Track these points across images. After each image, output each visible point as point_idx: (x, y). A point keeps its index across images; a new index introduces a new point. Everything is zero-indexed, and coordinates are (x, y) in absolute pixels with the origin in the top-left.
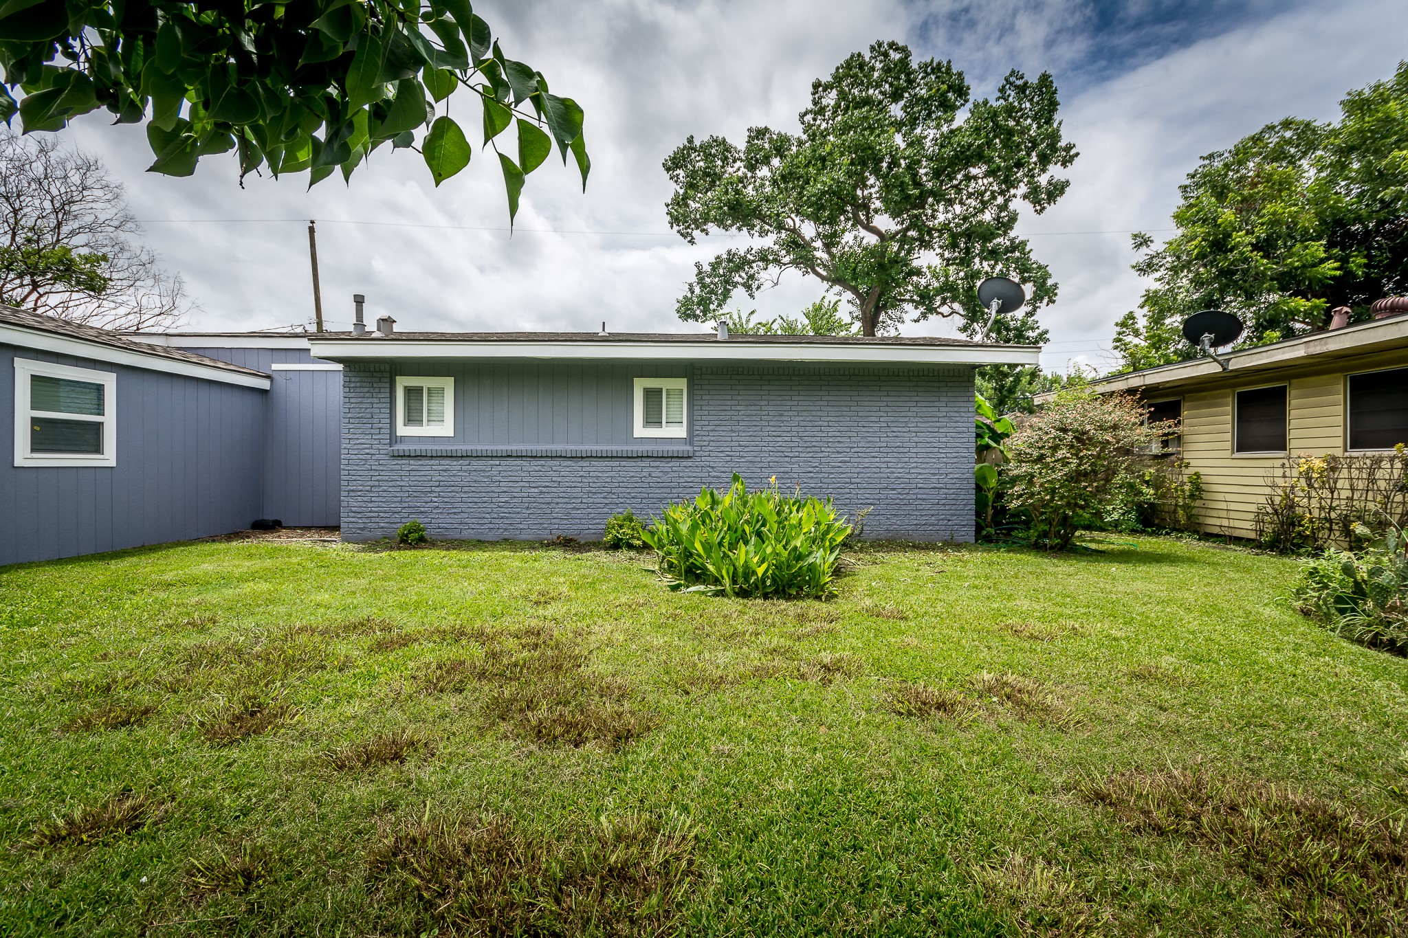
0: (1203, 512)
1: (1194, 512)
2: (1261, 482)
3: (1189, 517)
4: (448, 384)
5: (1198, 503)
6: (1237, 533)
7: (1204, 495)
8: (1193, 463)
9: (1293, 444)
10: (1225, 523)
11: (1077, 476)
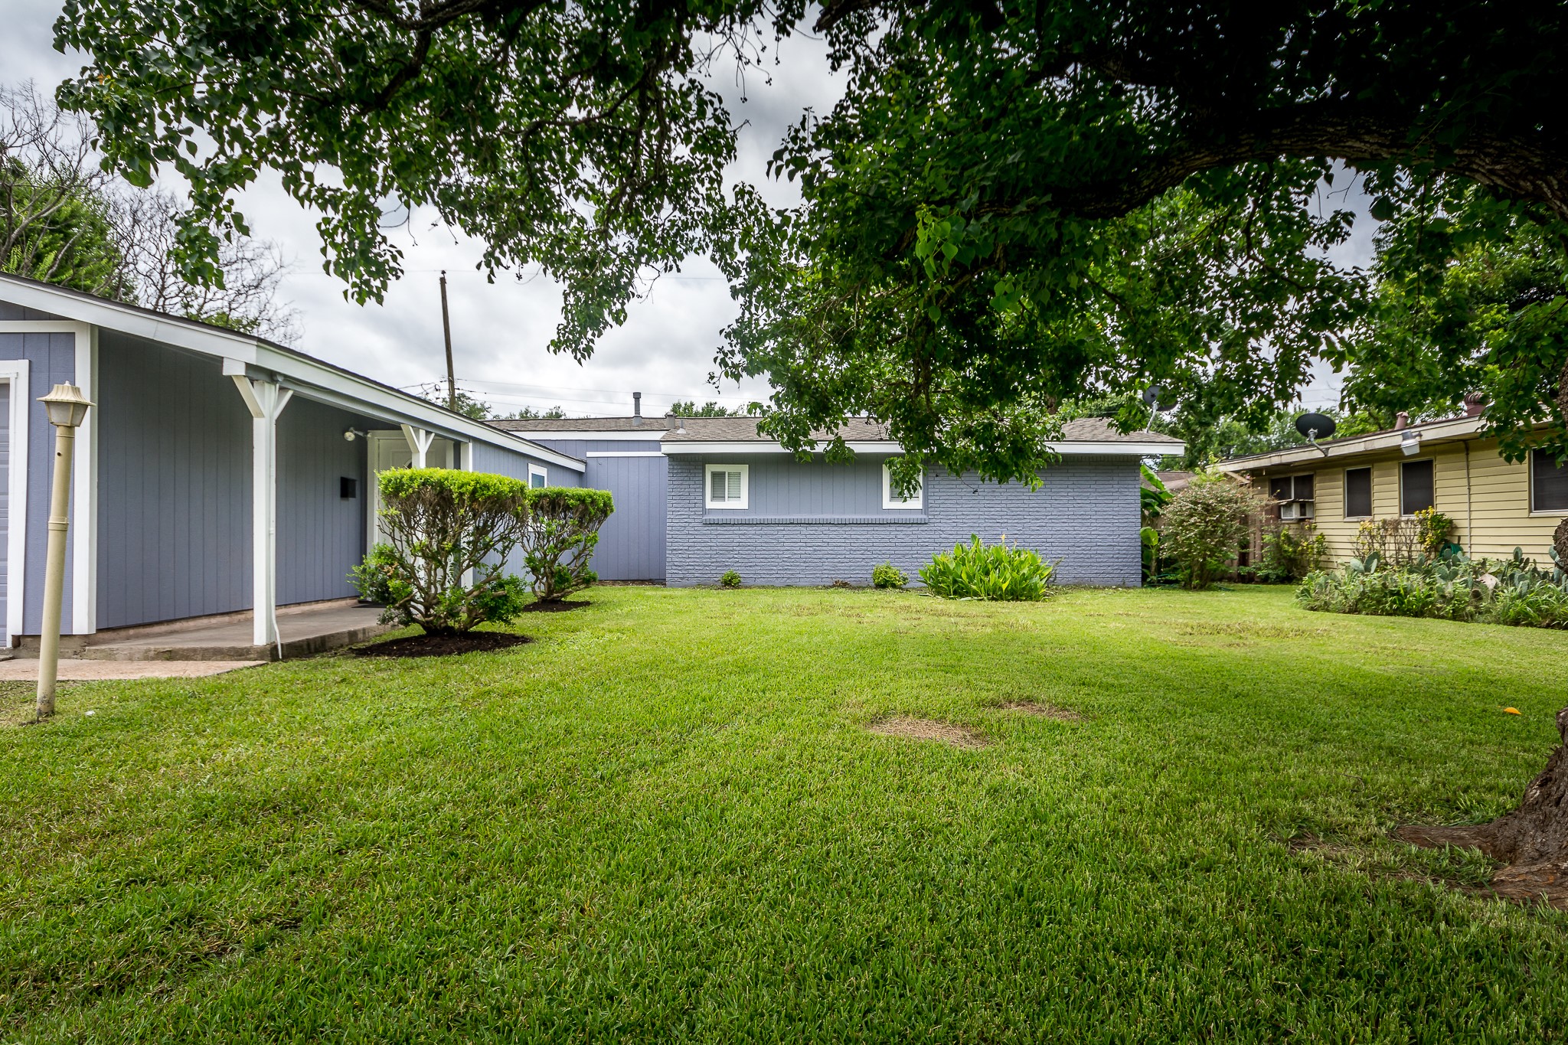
1: (1321, 564)
2: (1345, 539)
4: (744, 470)
5: (1323, 557)
7: (1330, 550)
8: (1320, 525)
9: (1375, 511)
11: (1205, 535)
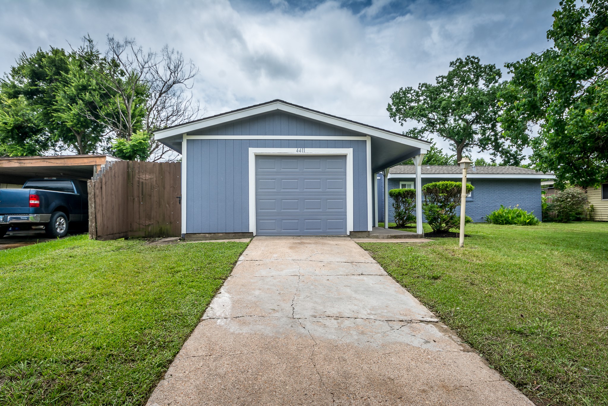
0: (594, 215)
1: (592, 215)
3: (591, 216)
5: (593, 213)
6: (604, 220)
7: (595, 211)
8: (591, 202)
10: (601, 217)
11: (573, 204)
